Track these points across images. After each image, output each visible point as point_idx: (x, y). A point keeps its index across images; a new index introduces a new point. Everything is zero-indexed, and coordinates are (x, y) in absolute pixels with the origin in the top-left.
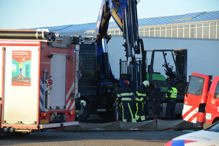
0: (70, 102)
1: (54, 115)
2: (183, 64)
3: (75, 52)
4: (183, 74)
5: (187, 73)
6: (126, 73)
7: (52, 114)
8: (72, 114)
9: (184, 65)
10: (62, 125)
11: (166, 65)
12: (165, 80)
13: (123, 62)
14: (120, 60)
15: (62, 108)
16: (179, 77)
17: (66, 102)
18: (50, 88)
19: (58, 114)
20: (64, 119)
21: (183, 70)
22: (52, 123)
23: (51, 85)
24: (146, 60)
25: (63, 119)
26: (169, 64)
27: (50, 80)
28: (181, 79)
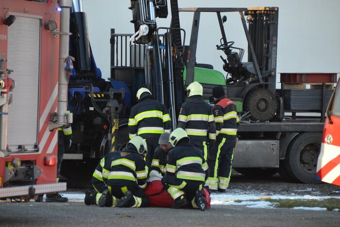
0: (47, 134)
1: (14, 165)
2: (268, 45)
3: (61, 13)
4: (267, 69)
5: (276, 65)
6: (128, 65)
7: (9, 164)
8: (51, 163)
9: (270, 46)
10: (31, 191)
11: (226, 47)
12: (223, 83)
13: (119, 38)
14: (113, 31)
15: (30, 148)
16: (257, 75)
17: (39, 136)
18: (9, 99)
19: (23, 162)
20: (35, 178)
21: (267, 58)
22: (10, 186)
23: (10, 93)
24: (182, 32)
25: (32, 175)
26: (233, 43)
27: (8, 79)
28: (262, 82)
